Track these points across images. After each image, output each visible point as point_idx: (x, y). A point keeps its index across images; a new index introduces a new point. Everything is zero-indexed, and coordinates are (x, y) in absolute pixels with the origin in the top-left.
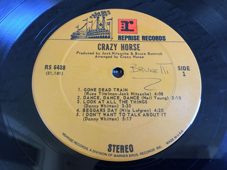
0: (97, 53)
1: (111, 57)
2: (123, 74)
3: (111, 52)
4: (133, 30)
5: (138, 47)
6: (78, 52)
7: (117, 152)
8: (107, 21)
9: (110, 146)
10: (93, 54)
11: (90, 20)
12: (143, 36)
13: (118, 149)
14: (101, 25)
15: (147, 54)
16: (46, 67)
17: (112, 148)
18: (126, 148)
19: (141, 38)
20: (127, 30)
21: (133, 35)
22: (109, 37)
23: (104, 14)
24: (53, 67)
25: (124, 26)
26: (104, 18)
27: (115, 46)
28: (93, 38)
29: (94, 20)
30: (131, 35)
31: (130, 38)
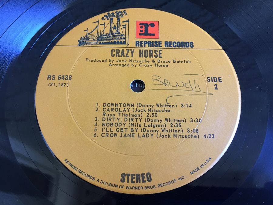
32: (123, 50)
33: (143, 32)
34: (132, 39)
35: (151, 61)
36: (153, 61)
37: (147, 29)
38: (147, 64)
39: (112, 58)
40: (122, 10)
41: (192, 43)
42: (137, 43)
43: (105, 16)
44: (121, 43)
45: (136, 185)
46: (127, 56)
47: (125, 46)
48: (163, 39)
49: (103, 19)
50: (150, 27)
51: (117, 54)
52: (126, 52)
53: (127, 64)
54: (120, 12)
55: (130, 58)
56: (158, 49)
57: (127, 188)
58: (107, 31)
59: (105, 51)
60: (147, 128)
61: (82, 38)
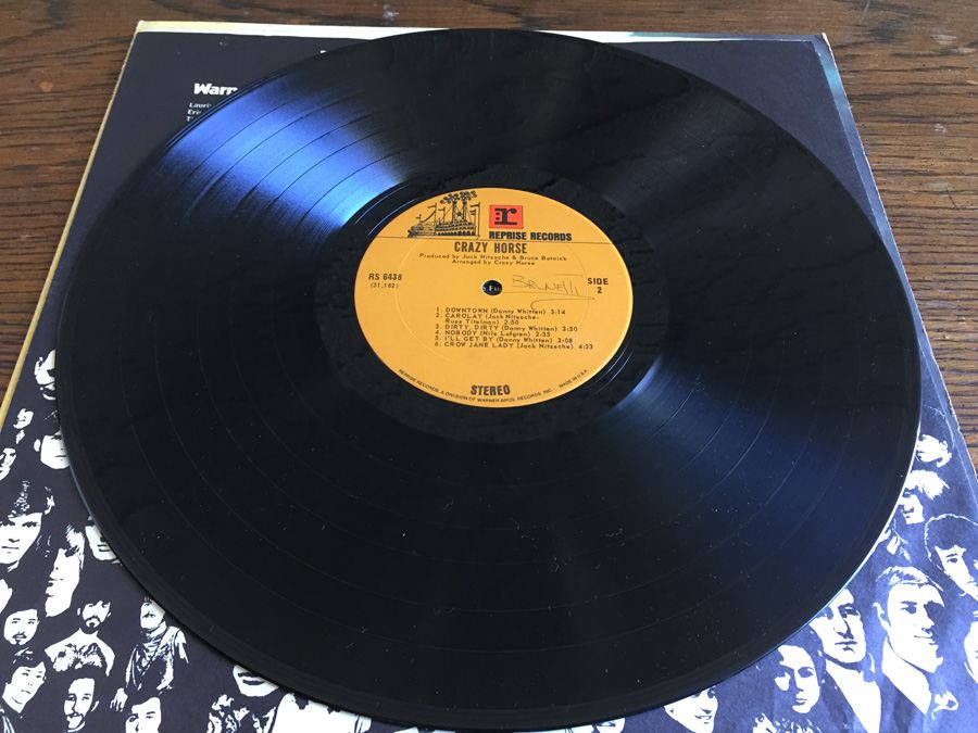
32: (471, 244)
33: (501, 220)
34: (484, 229)
35: (511, 257)
36: (514, 258)
37: (505, 217)
38: (506, 261)
39: (456, 254)
40: (470, 191)
41: (569, 235)
42: (491, 234)
43: (445, 198)
44: (468, 234)
45: (490, 397)
46: (477, 251)
47: (474, 237)
48: (528, 229)
49: (442, 202)
50: (509, 214)
51: (464, 248)
52: (475, 246)
53: (477, 260)
54: (467, 193)
55: (482, 253)
56: (521, 242)
57: (479, 400)
58: (448, 218)
59: (447, 244)
60: (505, 337)
61: (413, 228)
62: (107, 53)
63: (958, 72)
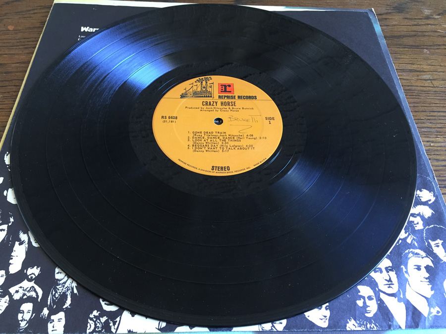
0: (201, 108)
1: (213, 111)
2: (222, 122)
3: (213, 107)
4: (230, 92)
5: (235, 104)
6: (186, 107)
7: (218, 170)
8: (209, 85)
9: (213, 167)
10: (199, 108)
11: (195, 84)
12: (238, 96)
13: (218, 168)
14: (204, 87)
15: (241, 108)
16: (162, 117)
17: (215, 168)
18: (225, 168)
19: (237, 98)
20: (225, 91)
21: (231, 95)
22: (211, 97)
23: (207, 80)
24: (167, 117)
25: (223, 88)
26: (206, 82)
27: (216, 103)
28: (198, 97)
29: (199, 84)
30: (229, 95)
31: (228, 97)
62: (39, 13)
63: (433, 27)
